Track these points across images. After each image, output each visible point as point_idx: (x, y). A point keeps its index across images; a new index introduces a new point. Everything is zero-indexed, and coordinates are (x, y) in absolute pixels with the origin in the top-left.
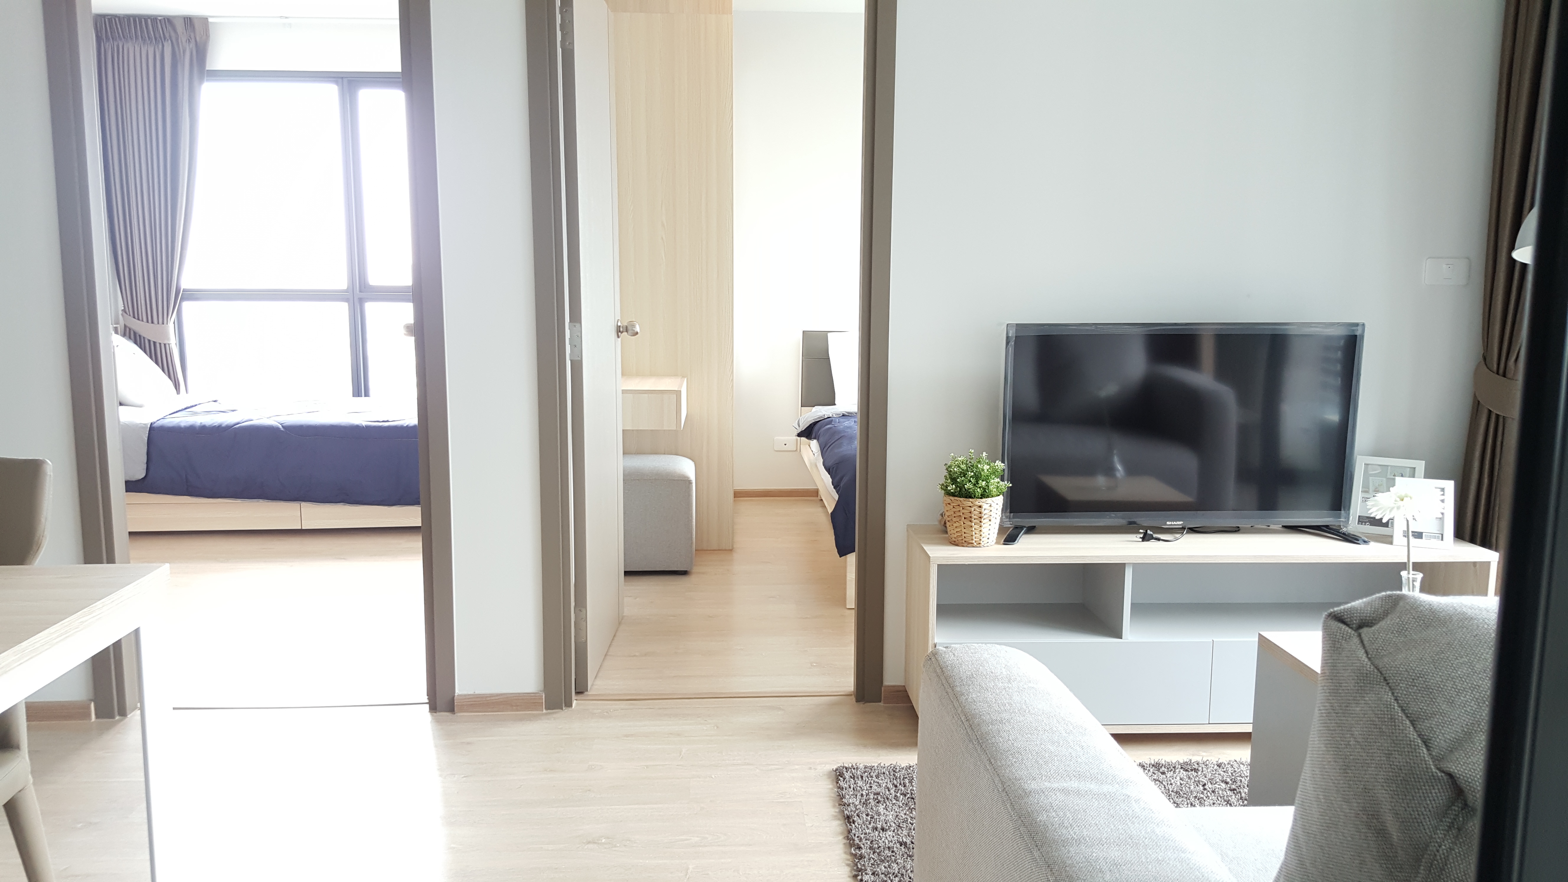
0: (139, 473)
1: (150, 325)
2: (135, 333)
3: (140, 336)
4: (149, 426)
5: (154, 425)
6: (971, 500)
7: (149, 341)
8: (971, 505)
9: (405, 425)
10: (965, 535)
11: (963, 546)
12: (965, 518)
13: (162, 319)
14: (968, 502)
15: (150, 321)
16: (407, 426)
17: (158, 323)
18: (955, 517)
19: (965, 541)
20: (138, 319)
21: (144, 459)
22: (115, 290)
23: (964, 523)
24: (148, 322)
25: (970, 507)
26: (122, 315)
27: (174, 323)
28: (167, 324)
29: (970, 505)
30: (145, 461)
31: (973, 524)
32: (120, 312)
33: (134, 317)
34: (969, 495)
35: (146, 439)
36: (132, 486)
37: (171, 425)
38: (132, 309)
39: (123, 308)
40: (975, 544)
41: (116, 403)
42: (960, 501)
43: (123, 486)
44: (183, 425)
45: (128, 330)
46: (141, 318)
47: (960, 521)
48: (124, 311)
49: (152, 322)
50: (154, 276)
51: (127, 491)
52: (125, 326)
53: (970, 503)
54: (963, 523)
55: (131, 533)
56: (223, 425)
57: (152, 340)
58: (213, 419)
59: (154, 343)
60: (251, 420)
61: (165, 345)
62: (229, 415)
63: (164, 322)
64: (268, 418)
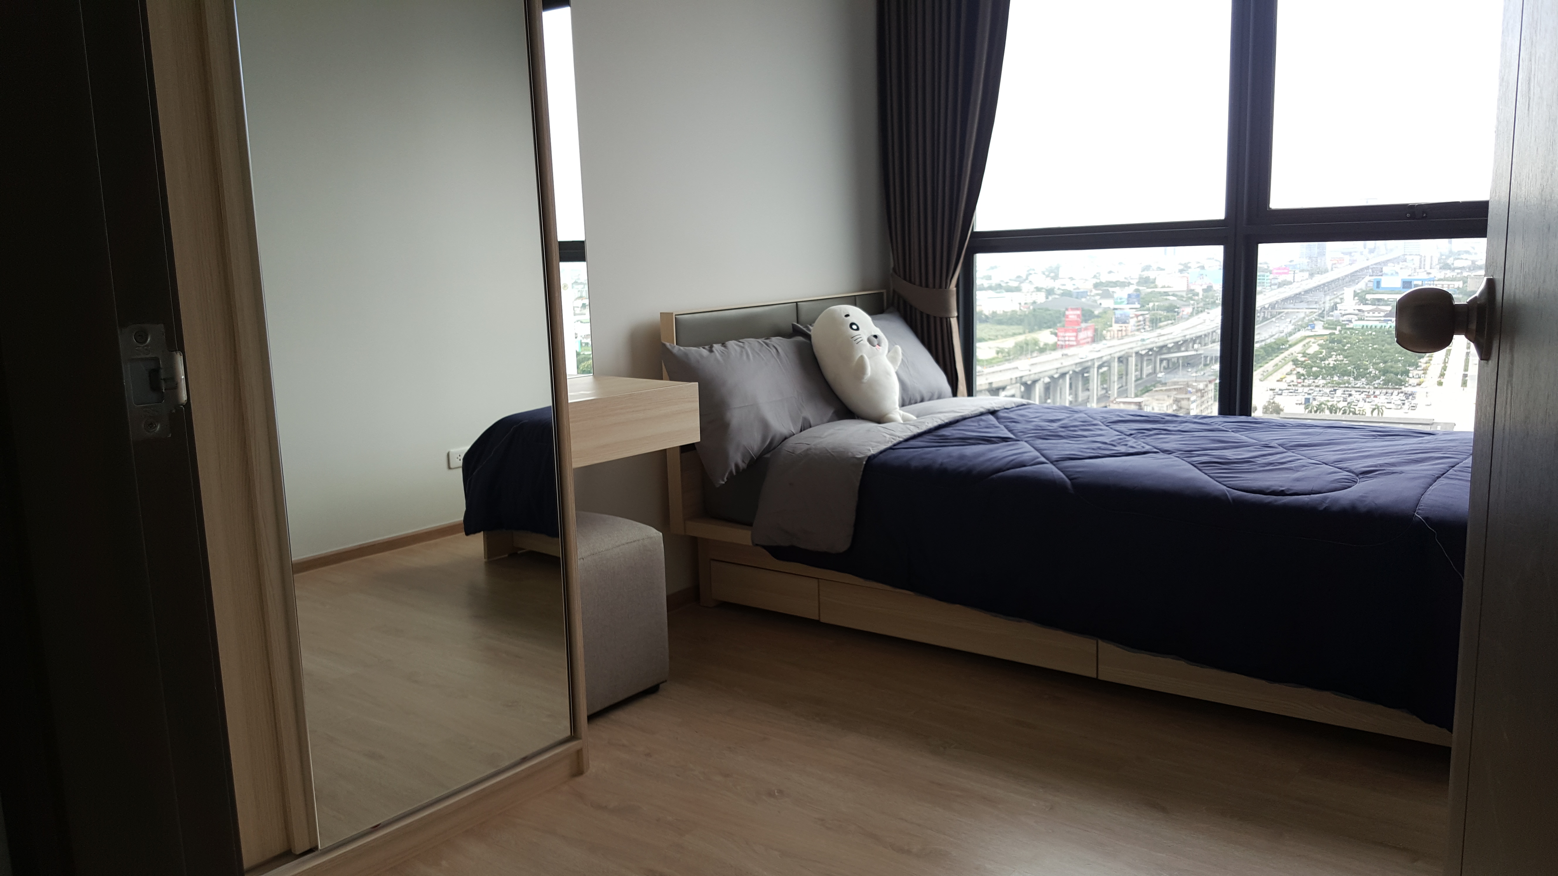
0: (843, 542)
1: (926, 290)
2: (905, 302)
3: (911, 306)
4: (866, 462)
5: (875, 459)
7: (922, 313)
9: (1322, 508)
13: (939, 278)
15: (924, 284)
16: (1325, 509)
17: (934, 287)
20: (910, 281)
24: (921, 285)
26: (890, 275)
27: (957, 286)
28: (940, 287)
32: (888, 271)
33: (905, 279)
35: (858, 484)
37: (899, 462)
38: (902, 267)
39: (892, 266)
44: (914, 464)
46: (914, 280)
49: (927, 286)
52: (894, 291)
58: (962, 457)
59: (928, 316)
60: (1023, 465)
61: (941, 319)
62: (991, 450)
63: (943, 284)
64: (1052, 462)
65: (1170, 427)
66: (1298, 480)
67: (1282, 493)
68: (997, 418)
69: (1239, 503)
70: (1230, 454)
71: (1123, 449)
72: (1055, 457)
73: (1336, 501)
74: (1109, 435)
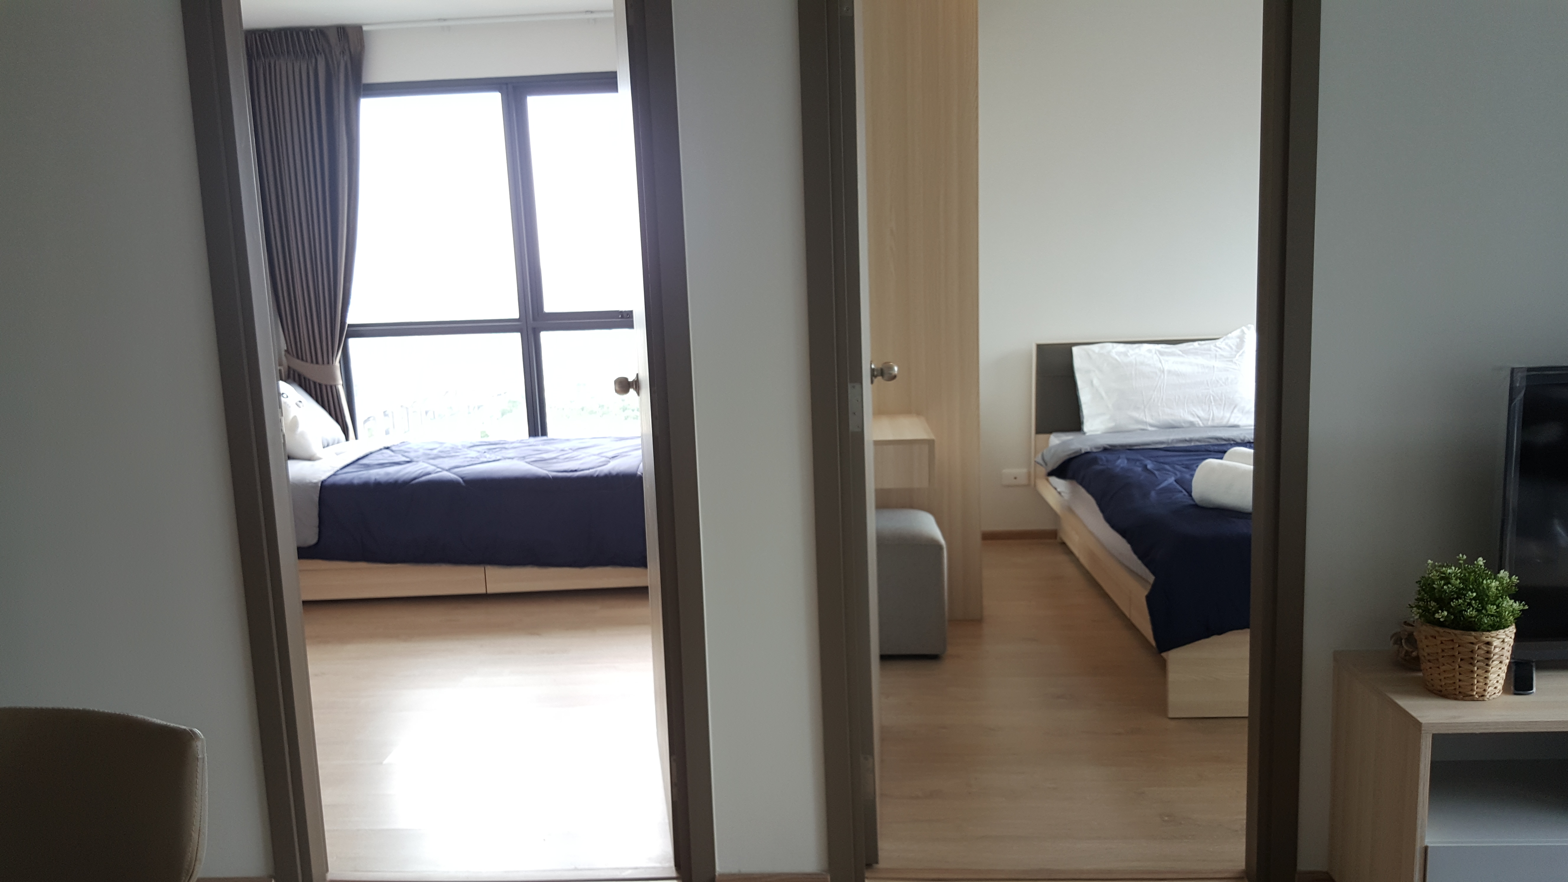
0: (312, 539)
1: (316, 366)
2: (299, 375)
3: (305, 378)
4: (320, 485)
5: (326, 483)
6: (1473, 633)
7: (315, 383)
8: (1474, 640)
9: (595, 475)
10: (1461, 683)
11: (1456, 699)
12: (1461, 660)
13: (327, 359)
14: (1471, 636)
15: (314, 361)
16: (597, 476)
17: (323, 363)
18: (1443, 657)
19: (1460, 692)
20: (302, 360)
21: (316, 521)
22: (277, 328)
23: (1460, 667)
24: (312, 362)
25: (1472, 643)
26: (285, 355)
27: (340, 362)
28: (328, 363)
29: (1472, 641)
30: (317, 524)
31: (1476, 668)
32: (283, 353)
33: (298, 358)
34: (1472, 626)
35: (317, 499)
36: (304, 553)
37: (343, 482)
38: (295, 349)
39: (286, 348)
40: (1477, 696)
41: (283, 457)
42: (1455, 635)
43: (294, 553)
44: (356, 481)
45: (292, 372)
46: (304, 358)
47: (1453, 664)
48: (287, 351)
49: (317, 363)
50: (317, 311)
51: (299, 558)
52: (289, 368)
53: (1473, 638)
54: (1458, 667)
55: (305, 603)
56: (400, 481)
57: (318, 381)
58: (388, 474)
59: (320, 385)
60: (429, 474)
61: (331, 387)
62: (405, 468)
63: (329, 362)
64: (447, 470)
65: (507, 446)
66: (582, 464)
67: (576, 471)
68: (392, 451)
69: (555, 479)
70: (545, 456)
71: (485, 460)
72: (447, 468)
73: (601, 471)
74: (473, 453)
